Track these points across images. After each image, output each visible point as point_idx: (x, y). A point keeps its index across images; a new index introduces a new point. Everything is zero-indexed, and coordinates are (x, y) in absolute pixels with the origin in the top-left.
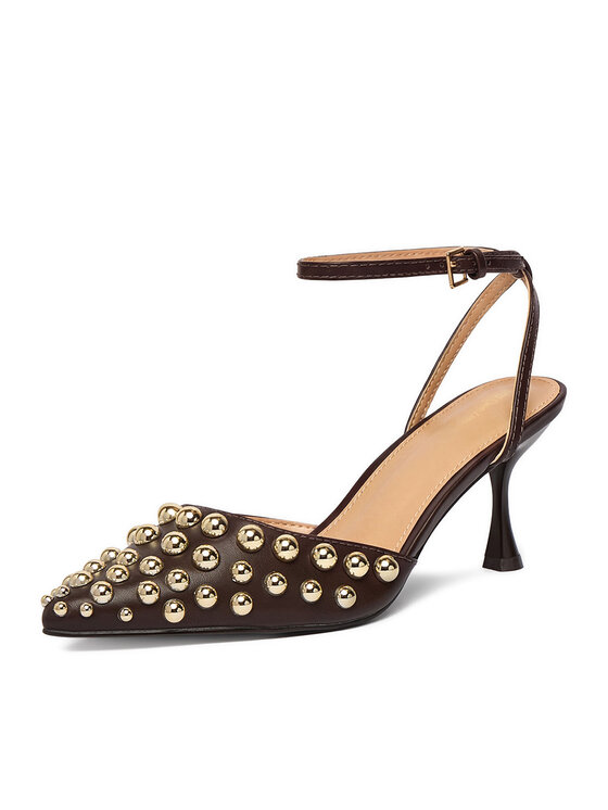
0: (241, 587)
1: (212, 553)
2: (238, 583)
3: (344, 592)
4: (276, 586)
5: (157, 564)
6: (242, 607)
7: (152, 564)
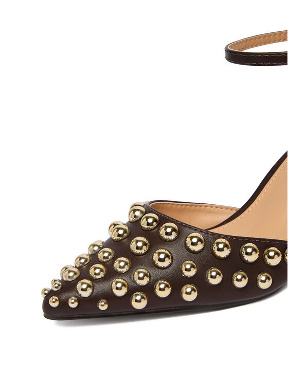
0: (189, 280)
1: (167, 256)
2: (186, 277)
3: (263, 278)
4: (215, 278)
5: (126, 264)
6: (189, 295)
7: (122, 264)
